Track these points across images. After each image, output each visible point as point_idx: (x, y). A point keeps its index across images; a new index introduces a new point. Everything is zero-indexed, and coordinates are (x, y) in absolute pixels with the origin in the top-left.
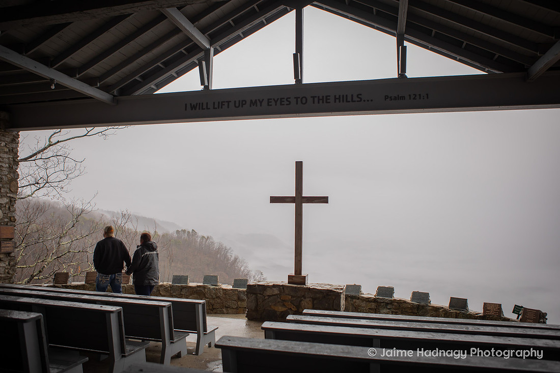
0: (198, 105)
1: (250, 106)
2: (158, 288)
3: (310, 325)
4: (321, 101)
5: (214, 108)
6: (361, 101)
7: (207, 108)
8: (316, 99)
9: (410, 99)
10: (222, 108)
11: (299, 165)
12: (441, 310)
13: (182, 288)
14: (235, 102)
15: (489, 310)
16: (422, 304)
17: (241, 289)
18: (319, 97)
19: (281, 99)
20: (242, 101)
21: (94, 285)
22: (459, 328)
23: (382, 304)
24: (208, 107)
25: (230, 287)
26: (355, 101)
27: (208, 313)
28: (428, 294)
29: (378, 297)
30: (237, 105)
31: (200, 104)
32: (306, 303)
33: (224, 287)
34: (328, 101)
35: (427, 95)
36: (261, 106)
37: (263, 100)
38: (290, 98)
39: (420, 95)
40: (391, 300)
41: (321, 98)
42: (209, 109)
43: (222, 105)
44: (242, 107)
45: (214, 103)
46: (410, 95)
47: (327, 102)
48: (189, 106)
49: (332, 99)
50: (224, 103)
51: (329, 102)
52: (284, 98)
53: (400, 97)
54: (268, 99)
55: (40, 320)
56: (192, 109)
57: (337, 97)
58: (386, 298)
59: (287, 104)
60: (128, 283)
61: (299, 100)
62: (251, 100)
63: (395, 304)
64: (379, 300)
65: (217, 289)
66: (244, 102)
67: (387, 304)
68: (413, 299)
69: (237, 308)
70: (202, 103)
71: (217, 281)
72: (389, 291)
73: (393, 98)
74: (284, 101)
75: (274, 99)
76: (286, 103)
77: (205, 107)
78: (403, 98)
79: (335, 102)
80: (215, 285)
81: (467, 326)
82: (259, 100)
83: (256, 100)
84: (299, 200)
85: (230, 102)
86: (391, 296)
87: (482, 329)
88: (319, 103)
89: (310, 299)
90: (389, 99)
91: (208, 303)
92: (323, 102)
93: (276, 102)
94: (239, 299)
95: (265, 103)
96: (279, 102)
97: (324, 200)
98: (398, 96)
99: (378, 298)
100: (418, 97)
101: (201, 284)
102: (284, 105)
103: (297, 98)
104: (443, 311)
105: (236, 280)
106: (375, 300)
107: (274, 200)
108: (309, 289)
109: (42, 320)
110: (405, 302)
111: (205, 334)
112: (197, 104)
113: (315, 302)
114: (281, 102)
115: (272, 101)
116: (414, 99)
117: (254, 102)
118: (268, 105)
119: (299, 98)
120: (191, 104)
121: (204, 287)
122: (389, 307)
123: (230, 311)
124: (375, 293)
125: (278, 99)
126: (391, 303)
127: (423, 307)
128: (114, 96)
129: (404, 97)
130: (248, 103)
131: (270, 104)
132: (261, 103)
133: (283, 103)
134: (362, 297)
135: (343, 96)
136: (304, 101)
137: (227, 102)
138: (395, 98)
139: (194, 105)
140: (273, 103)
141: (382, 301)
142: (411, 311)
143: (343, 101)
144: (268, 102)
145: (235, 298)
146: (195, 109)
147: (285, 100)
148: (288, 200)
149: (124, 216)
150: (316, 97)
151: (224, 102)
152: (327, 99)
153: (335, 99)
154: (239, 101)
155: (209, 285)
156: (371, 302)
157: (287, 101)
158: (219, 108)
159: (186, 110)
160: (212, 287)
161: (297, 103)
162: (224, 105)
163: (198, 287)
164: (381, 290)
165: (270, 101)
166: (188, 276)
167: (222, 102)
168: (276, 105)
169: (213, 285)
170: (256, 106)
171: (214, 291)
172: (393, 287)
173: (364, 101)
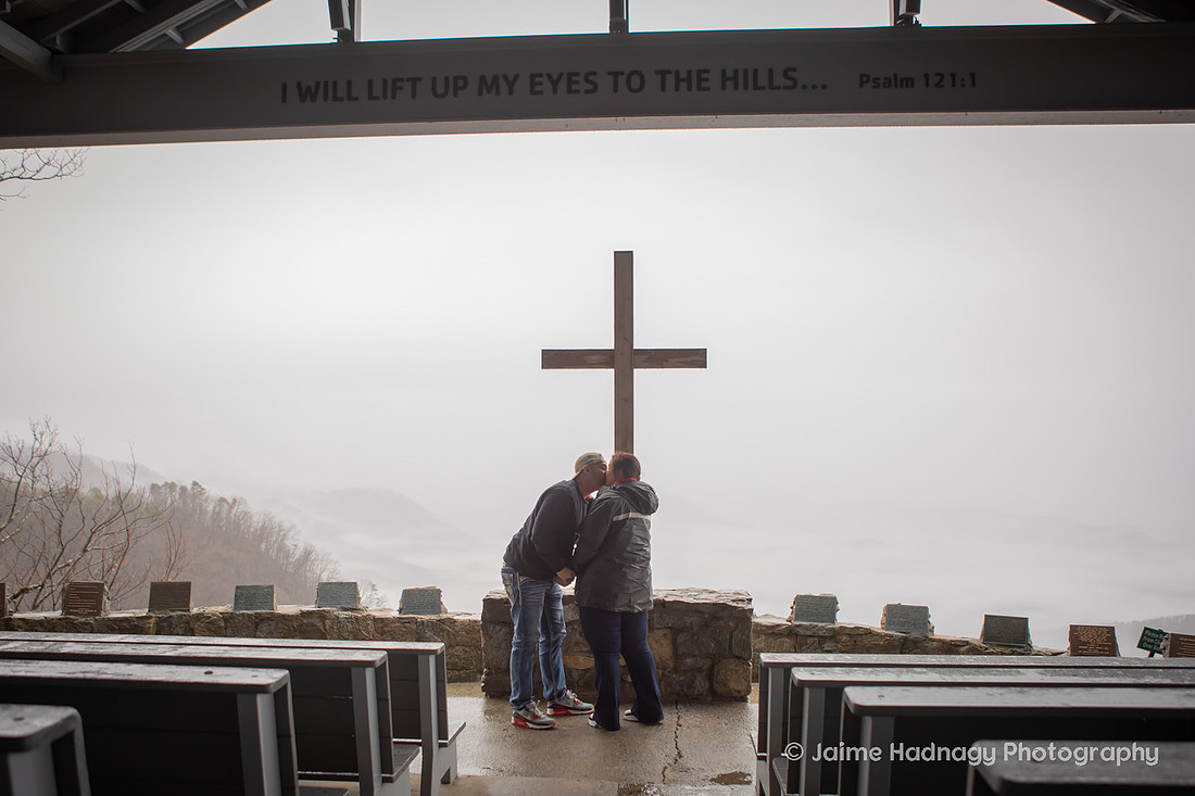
0: (322, 87)
1: (480, 94)
2: (188, 623)
4: (683, 85)
5: (371, 97)
6: (794, 87)
7: (350, 97)
8: (670, 79)
9: (927, 85)
10: (394, 97)
11: (624, 263)
12: (963, 649)
13: (260, 619)
14: (434, 80)
15: (1084, 644)
16: (914, 635)
17: (426, 617)
18: (677, 72)
19: (570, 75)
20: (456, 79)
23: (810, 641)
24: (354, 94)
25: (395, 614)
26: (779, 88)
28: (926, 609)
29: (798, 623)
30: (440, 89)
31: (326, 83)
33: (377, 612)
34: (704, 84)
35: (973, 75)
36: (511, 93)
37: (517, 77)
38: (595, 74)
39: (953, 76)
40: (834, 629)
41: (683, 75)
42: (356, 99)
43: (395, 88)
44: (455, 95)
45: (370, 82)
46: (926, 76)
47: (700, 88)
48: (293, 93)
49: (714, 80)
50: (399, 84)
51: (708, 89)
52: (577, 74)
53: (902, 80)
54: (533, 76)
56: (302, 98)
57: (730, 74)
58: (820, 624)
59: (587, 92)
60: (99, 613)
61: (622, 80)
62: (483, 78)
63: (845, 638)
64: (802, 632)
65: (357, 619)
66: (460, 83)
67: (823, 639)
68: (887, 623)
70: (335, 83)
71: (355, 597)
72: (827, 606)
73: (881, 82)
74: (577, 83)
75: (549, 76)
76: (584, 86)
77: (342, 92)
78: (908, 82)
79: (724, 87)
80: (352, 610)
82: (505, 77)
83: (496, 78)
84: (624, 358)
85: (420, 79)
86: (833, 620)
88: (677, 88)
89: (667, 631)
90: (871, 84)
92: (689, 88)
93: (555, 84)
95: (523, 85)
96: (562, 86)
97: (694, 358)
98: (896, 75)
99: (797, 626)
100: (947, 81)
101: (312, 608)
102: (578, 92)
103: (615, 75)
104: (968, 651)
105: (406, 593)
106: (789, 632)
107: (554, 359)
108: (664, 604)
110: (869, 632)
112: (318, 83)
113: (680, 638)
114: (570, 83)
115: (545, 80)
116: (938, 85)
117: (489, 81)
118: (533, 92)
119: (622, 73)
120: (299, 84)
121: (322, 616)
122: (826, 647)
124: (788, 613)
125: (561, 75)
126: (832, 637)
127: (916, 643)
128: (55, 52)
129: (912, 80)
130: (474, 84)
131: (537, 88)
132: (511, 84)
133: (575, 87)
134: (758, 624)
135: (746, 72)
136: (635, 82)
137: (408, 80)
138: (888, 83)
139: (309, 88)
140: (547, 86)
141: (809, 633)
143: (746, 88)
144: (533, 84)
146: (313, 99)
147: (581, 79)
148: (594, 358)
150: (669, 72)
151: (402, 80)
152: (700, 80)
153: (724, 79)
154: (447, 79)
155: (334, 611)
156: (781, 635)
157: (587, 81)
158: (385, 97)
159: (284, 101)
160: (343, 614)
161: (616, 89)
162: (401, 88)
163: (304, 614)
164: (804, 605)
165: (537, 80)
166: (272, 587)
167: (395, 81)
168: (555, 91)
169: (346, 610)
170: (498, 93)
171: (350, 626)
172: (834, 594)
173: (804, 87)
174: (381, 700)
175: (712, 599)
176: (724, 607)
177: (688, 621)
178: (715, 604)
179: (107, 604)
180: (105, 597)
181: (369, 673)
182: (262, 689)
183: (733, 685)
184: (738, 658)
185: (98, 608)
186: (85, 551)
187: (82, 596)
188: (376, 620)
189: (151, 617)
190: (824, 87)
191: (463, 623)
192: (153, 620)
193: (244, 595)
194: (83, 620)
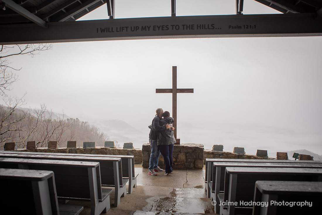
0: (106, 29)
1: (142, 30)
2: (76, 151)
4: (188, 28)
5: (117, 31)
6: (214, 28)
7: (112, 31)
8: (185, 27)
9: (244, 28)
10: (122, 31)
11: (175, 69)
12: (252, 158)
13: (92, 150)
14: (131, 27)
15: (280, 156)
16: (241, 154)
17: (129, 149)
18: (187, 25)
19: (162, 26)
20: (136, 27)
21: (33, 150)
23: (217, 155)
24: (113, 31)
25: (122, 148)
26: (210, 29)
28: (244, 148)
29: (214, 151)
30: (133, 30)
31: (107, 28)
32: (181, 156)
33: (118, 148)
34: (193, 28)
35: (255, 26)
36: (149, 30)
37: (150, 26)
38: (168, 26)
39: (250, 26)
40: (222, 153)
41: (188, 26)
42: (114, 32)
43: (122, 29)
44: (136, 31)
45: (117, 28)
46: (244, 26)
47: (192, 29)
48: (99, 30)
49: (195, 27)
50: (123, 28)
51: (194, 29)
53: (239, 27)
54: (154, 26)
56: (102, 32)
57: (199, 26)
58: (219, 152)
59: (166, 30)
61: (174, 27)
62: (142, 27)
63: (225, 155)
64: (215, 153)
65: (114, 150)
66: (137, 28)
67: (220, 155)
68: (235, 151)
70: (109, 28)
71: (113, 145)
72: (221, 147)
73: (234, 27)
74: (164, 28)
75: (157, 26)
76: (165, 28)
77: (110, 30)
78: (240, 27)
79: (198, 29)
80: (112, 148)
82: (148, 26)
83: (145, 27)
84: (175, 91)
85: (128, 27)
86: (222, 151)
88: (187, 29)
89: (184, 153)
90: (231, 28)
92: (190, 29)
93: (159, 28)
95: (152, 28)
96: (161, 28)
97: (191, 91)
98: (237, 26)
100: (249, 27)
101: (103, 147)
102: (164, 30)
103: (173, 26)
105: (125, 144)
106: (212, 153)
107: (158, 91)
108: (183, 147)
110: (230, 153)
111: (133, 179)
112: (105, 28)
113: (187, 155)
114: (162, 28)
115: (156, 27)
116: (247, 28)
117: (144, 27)
118: (154, 30)
119: (174, 25)
120: (101, 28)
121: (106, 149)
122: (221, 157)
124: (212, 149)
125: (160, 26)
126: (222, 155)
127: (241, 156)
128: (46, 22)
130: (140, 28)
131: (155, 29)
132: (149, 28)
133: (163, 29)
134: (205, 152)
135: (203, 25)
136: (177, 27)
137: (126, 27)
138: (235, 27)
139: (103, 29)
140: (157, 29)
141: (217, 154)
143: (203, 29)
144: (154, 28)
146: (104, 32)
147: (165, 27)
148: (168, 91)
150: (185, 25)
151: (124, 27)
152: (192, 27)
153: (198, 26)
154: (134, 27)
155: (108, 148)
156: (210, 154)
157: (166, 27)
158: (120, 31)
159: (97, 32)
161: (173, 29)
162: (124, 29)
163: (102, 149)
164: (216, 147)
165: (155, 27)
166: (95, 142)
167: (122, 28)
168: (159, 30)
169: (111, 148)
170: (146, 30)
171: (112, 151)
172: (222, 145)
173: (216, 28)
174: (120, 169)
175: (194, 146)
176: (197, 148)
177: (189, 151)
178: (195, 147)
179: (58, 146)
180: (57, 144)
181: (117, 163)
182: (94, 167)
183: (199, 165)
184: (200, 159)
186: (53, 134)
187: (52, 144)
188: (118, 150)
189: (67, 149)
190: (221, 28)
191: (138, 151)
192: (68, 150)
194: (52, 149)
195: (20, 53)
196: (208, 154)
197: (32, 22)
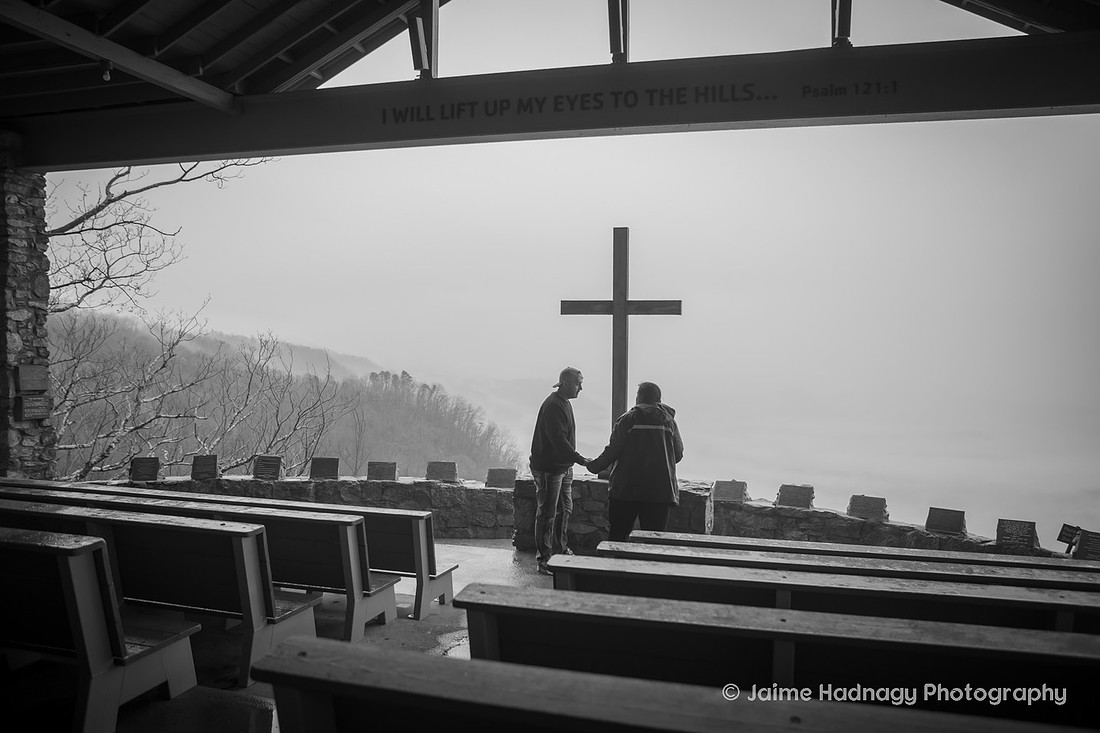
0: (410, 111)
1: (519, 112)
2: (336, 487)
3: (647, 562)
4: (667, 100)
5: (443, 117)
6: (751, 98)
7: (429, 118)
8: (657, 96)
9: (856, 93)
10: (458, 116)
11: (621, 236)
12: (909, 534)
13: (385, 487)
14: (487, 103)
15: (1008, 535)
16: (872, 520)
17: (503, 490)
18: (662, 90)
19: (583, 96)
20: (502, 102)
21: (209, 482)
22: (952, 570)
23: (789, 521)
24: (431, 116)
25: (482, 486)
26: (739, 100)
27: (437, 537)
28: (884, 500)
29: (780, 507)
30: (491, 110)
31: (412, 108)
33: (469, 484)
34: (682, 99)
35: (894, 83)
36: (540, 111)
37: (545, 99)
38: (601, 94)
39: (878, 85)
40: (807, 513)
41: (666, 92)
42: (433, 119)
43: (459, 110)
44: (501, 114)
45: (443, 107)
46: (857, 85)
47: (679, 102)
48: (390, 115)
49: (690, 96)
50: (463, 107)
51: (685, 103)
52: (588, 95)
53: (837, 89)
54: (556, 98)
55: (100, 550)
56: (397, 120)
57: (702, 90)
58: (798, 509)
59: (595, 108)
60: (276, 478)
61: (621, 98)
62: (520, 101)
63: (816, 520)
64: (782, 513)
65: (453, 489)
66: (505, 105)
67: (799, 520)
68: (852, 510)
69: (495, 527)
70: (418, 108)
71: (453, 473)
72: (806, 494)
73: (820, 91)
74: (589, 101)
75: (568, 97)
76: (593, 104)
77: (423, 115)
78: (842, 91)
79: (697, 101)
80: (451, 482)
81: (970, 566)
82: (537, 99)
83: (530, 100)
84: (620, 307)
85: (476, 103)
86: (809, 506)
87: (1001, 572)
88: (662, 103)
90: (811, 94)
91: (437, 516)
92: (671, 103)
93: (572, 103)
94: (500, 509)
95: (549, 105)
96: (578, 104)
97: (673, 308)
98: (830, 87)
99: (780, 509)
100: (873, 88)
101: (423, 480)
102: (588, 108)
103: (616, 94)
104: (913, 535)
105: (491, 472)
106: (774, 513)
107: (570, 307)
109: (105, 551)
110: (835, 516)
111: (431, 578)
112: (407, 109)
114: (583, 102)
115: (565, 100)
116: (864, 93)
117: (525, 103)
118: (556, 110)
119: (621, 93)
120: (394, 110)
121: (428, 486)
122: (802, 526)
123: (481, 533)
125: (576, 96)
126: (807, 518)
127: (872, 526)
128: (235, 95)
129: (845, 89)
130: (514, 105)
131: (560, 107)
132: (541, 104)
133: (586, 105)
134: (748, 506)
135: (714, 88)
136: (631, 99)
137: (469, 104)
138: (825, 92)
139: (401, 112)
140: (566, 105)
141: (788, 515)
142: (847, 535)
143: (714, 100)
144: (556, 103)
145: (492, 507)
146: (404, 120)
147: (591, 98)
148: (599, 307)
149: (264, 344)
150: (656, 91)
151: (464, 104)
152: (679, 96)
153: (698, 94)
154: (495, 102)
155: (438, 482)
156: (766, 515)
157: (595, 100)
158: (452, 117)
159: (384, 122)
160: (444, 485)
161: (616, 105)
162: (464, 110)
163: (416, 484)
164: (789, 493)
165: (559, 100)
166: (395, 464)
167: (460, 105)
168: (572, 109)
169: (446, 482)
170: (531, 112)
171: (448, 494)
173: (759, 98)
179: (283, 472)
180: (282, 468)
185: (276, 474)
186: (295, 430)
187: (266, 466)
188: (467, 490)
189: (311, 482)
190: (775, 98)
192: (313, 487)
193: (375, 469)
194: (265, 483)
195: (180, 180)
196: (761, 515)
197: (186, 99)
